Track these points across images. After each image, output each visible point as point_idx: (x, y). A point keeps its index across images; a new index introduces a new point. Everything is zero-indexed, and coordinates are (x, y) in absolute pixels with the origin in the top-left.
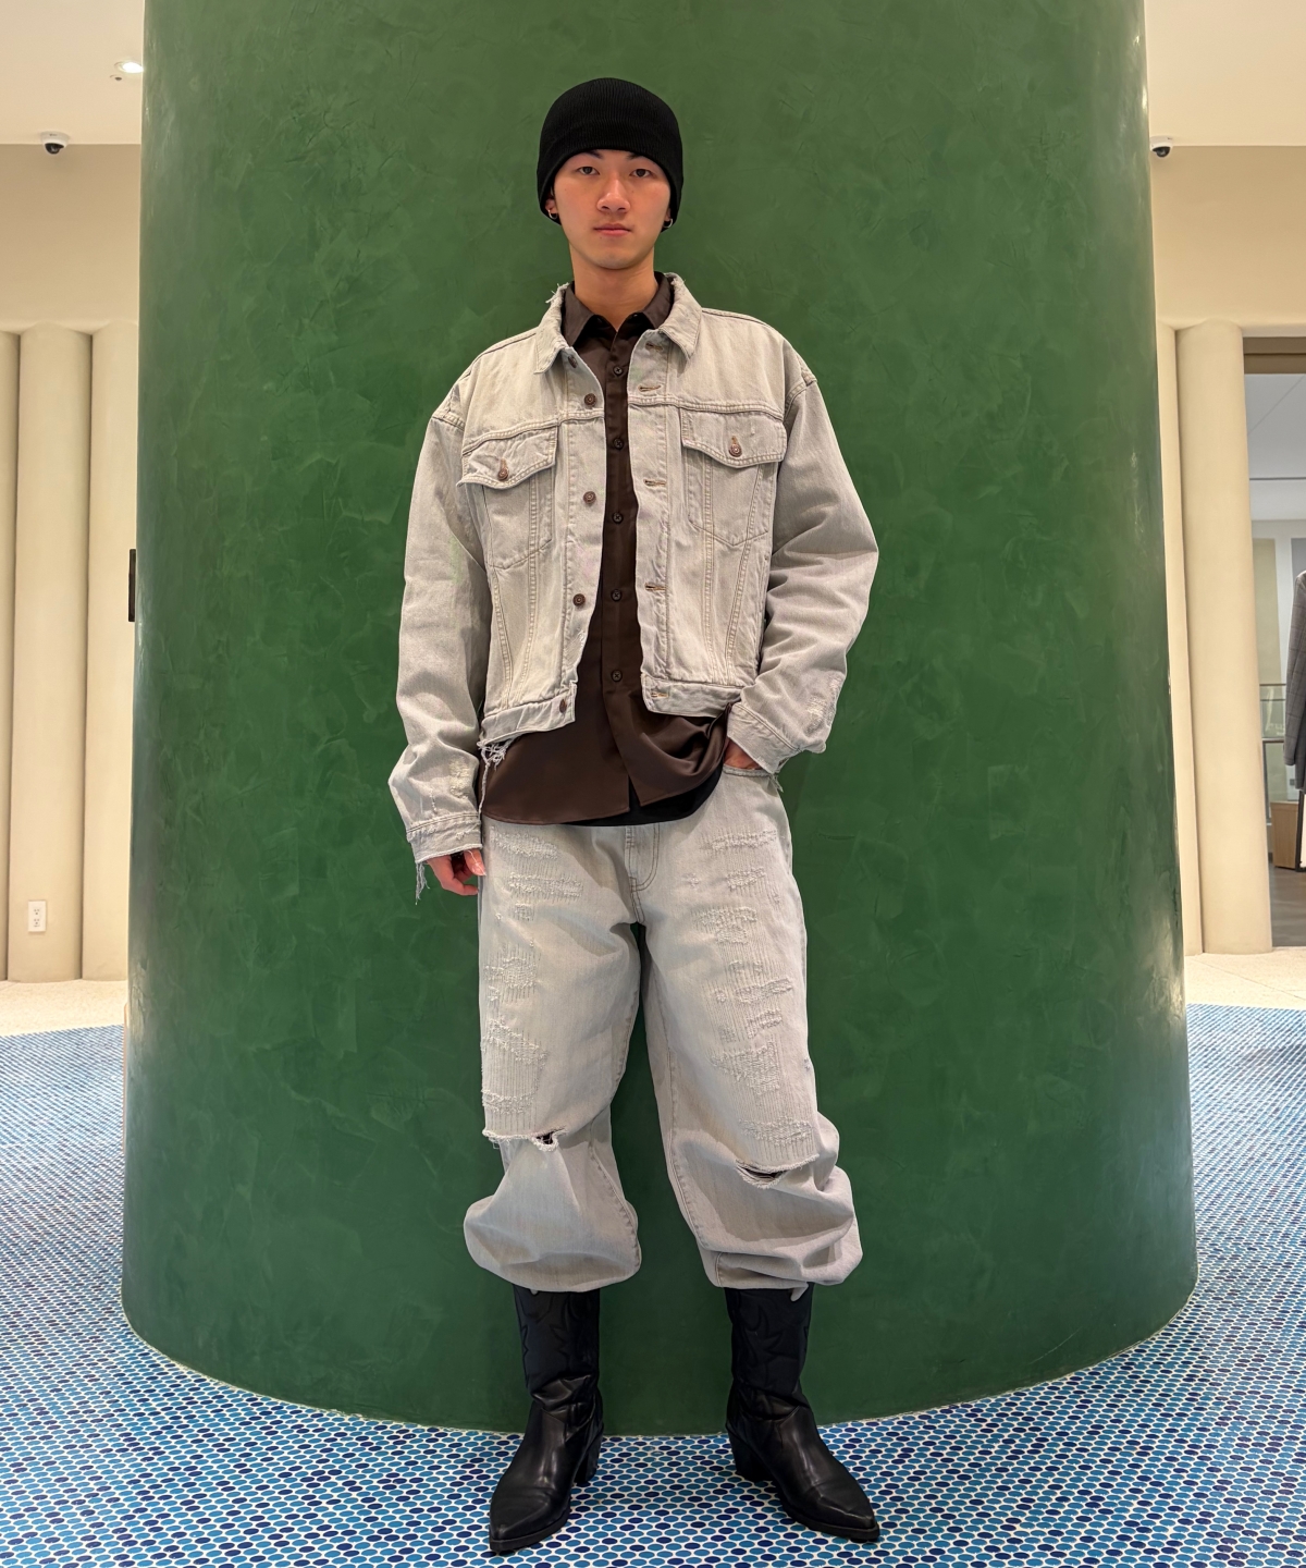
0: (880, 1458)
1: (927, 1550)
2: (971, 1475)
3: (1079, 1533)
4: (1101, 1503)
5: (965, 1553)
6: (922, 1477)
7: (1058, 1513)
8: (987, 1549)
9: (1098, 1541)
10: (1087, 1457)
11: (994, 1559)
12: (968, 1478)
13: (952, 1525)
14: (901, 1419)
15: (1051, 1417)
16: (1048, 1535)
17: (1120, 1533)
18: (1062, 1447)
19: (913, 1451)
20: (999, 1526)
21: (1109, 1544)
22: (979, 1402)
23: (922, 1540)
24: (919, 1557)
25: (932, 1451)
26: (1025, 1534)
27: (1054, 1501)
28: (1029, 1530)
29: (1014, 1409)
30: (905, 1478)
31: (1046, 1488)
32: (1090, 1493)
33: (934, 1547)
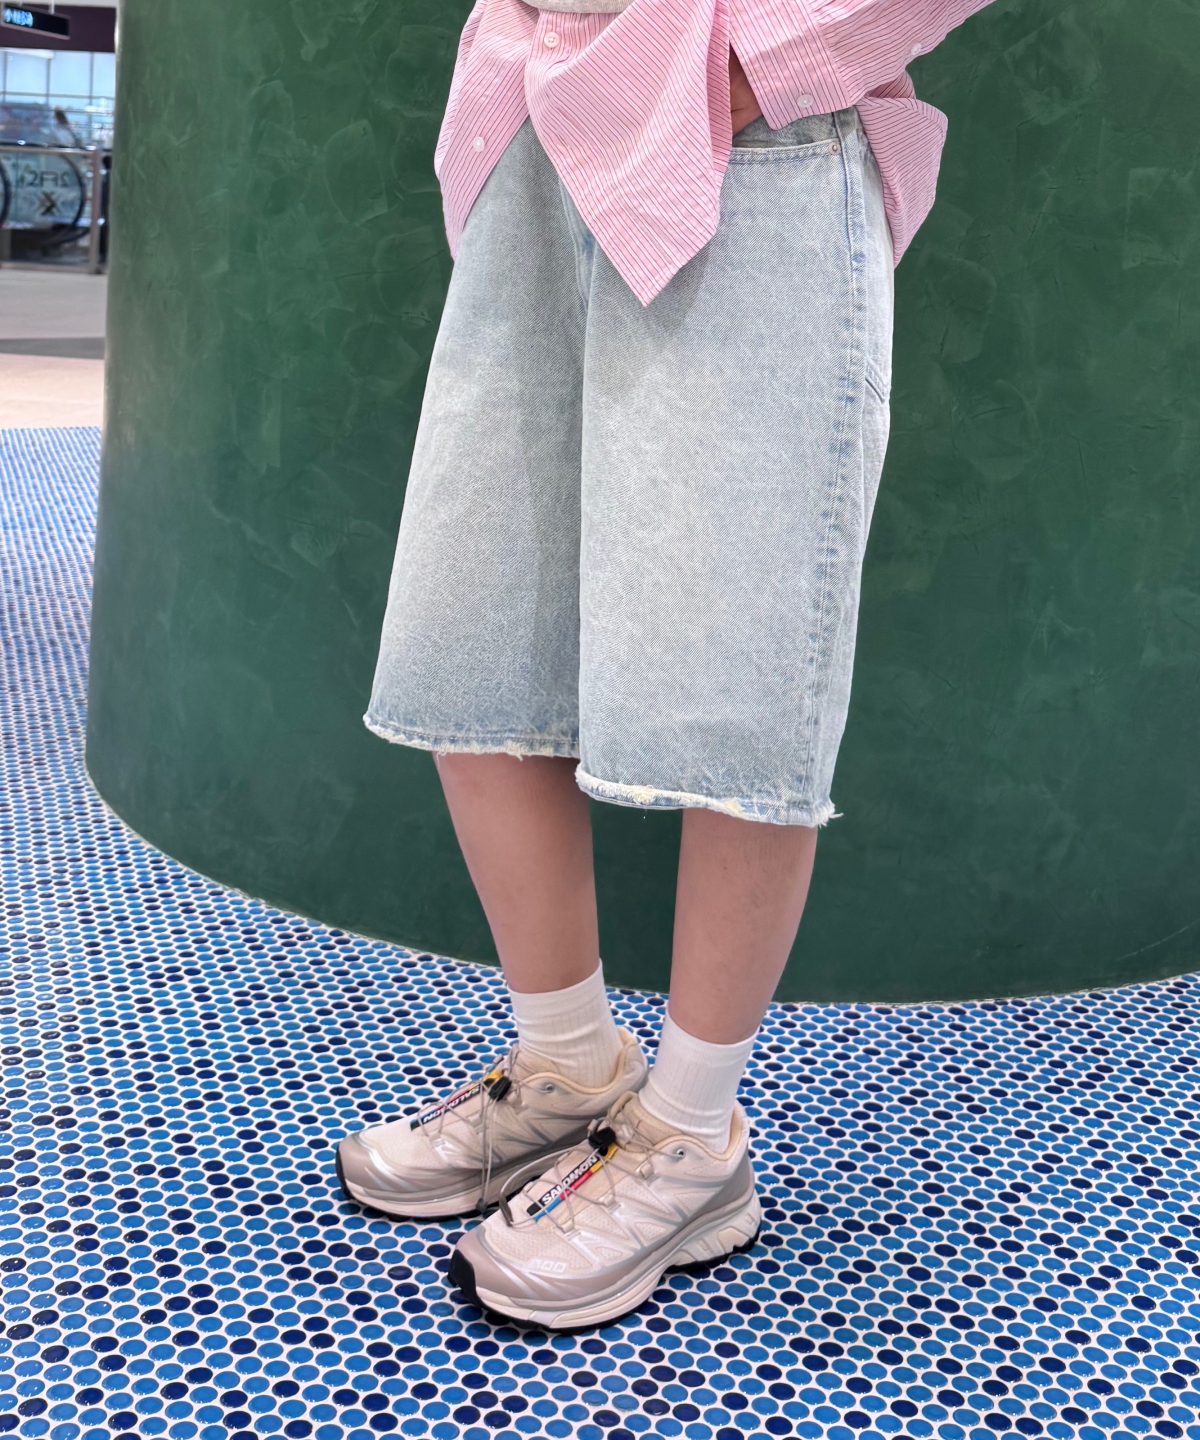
0: (874, 1063)
1: (883, 1214)
2: (988, 1107)
3: (1106, 1223)
4: (1154, 1179)
5: (934, 1228)
6: (919, 1100)
7: (1088, 1185)
8: (969, 1228)
9: (1130, 1241)
10: (1158, 1105)
11: (972, 1245)
12: (981, 1110)
13: (932, 1180)
14: (925, 1010)
15: (1128, 1037)
16: (1062, 1220)
17: (1167, 1233)
18: (1129, 1083)
19: (922, 1058)
20: (996, 1192)
21: (1146, 1248)
22: (1038, 1000)
23: (882, 1198)
24: (867, 1224)
25: (949, 1062)
26: (1030, 1212)
27: (1089, 1166)
28: (1037, 1207)
29: (1082, 1018)
30: (896, 1097)
31: (1085, 1145)
32: (1143, 1161)
33: (894, 1211)
